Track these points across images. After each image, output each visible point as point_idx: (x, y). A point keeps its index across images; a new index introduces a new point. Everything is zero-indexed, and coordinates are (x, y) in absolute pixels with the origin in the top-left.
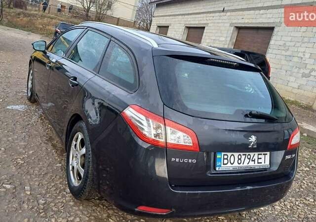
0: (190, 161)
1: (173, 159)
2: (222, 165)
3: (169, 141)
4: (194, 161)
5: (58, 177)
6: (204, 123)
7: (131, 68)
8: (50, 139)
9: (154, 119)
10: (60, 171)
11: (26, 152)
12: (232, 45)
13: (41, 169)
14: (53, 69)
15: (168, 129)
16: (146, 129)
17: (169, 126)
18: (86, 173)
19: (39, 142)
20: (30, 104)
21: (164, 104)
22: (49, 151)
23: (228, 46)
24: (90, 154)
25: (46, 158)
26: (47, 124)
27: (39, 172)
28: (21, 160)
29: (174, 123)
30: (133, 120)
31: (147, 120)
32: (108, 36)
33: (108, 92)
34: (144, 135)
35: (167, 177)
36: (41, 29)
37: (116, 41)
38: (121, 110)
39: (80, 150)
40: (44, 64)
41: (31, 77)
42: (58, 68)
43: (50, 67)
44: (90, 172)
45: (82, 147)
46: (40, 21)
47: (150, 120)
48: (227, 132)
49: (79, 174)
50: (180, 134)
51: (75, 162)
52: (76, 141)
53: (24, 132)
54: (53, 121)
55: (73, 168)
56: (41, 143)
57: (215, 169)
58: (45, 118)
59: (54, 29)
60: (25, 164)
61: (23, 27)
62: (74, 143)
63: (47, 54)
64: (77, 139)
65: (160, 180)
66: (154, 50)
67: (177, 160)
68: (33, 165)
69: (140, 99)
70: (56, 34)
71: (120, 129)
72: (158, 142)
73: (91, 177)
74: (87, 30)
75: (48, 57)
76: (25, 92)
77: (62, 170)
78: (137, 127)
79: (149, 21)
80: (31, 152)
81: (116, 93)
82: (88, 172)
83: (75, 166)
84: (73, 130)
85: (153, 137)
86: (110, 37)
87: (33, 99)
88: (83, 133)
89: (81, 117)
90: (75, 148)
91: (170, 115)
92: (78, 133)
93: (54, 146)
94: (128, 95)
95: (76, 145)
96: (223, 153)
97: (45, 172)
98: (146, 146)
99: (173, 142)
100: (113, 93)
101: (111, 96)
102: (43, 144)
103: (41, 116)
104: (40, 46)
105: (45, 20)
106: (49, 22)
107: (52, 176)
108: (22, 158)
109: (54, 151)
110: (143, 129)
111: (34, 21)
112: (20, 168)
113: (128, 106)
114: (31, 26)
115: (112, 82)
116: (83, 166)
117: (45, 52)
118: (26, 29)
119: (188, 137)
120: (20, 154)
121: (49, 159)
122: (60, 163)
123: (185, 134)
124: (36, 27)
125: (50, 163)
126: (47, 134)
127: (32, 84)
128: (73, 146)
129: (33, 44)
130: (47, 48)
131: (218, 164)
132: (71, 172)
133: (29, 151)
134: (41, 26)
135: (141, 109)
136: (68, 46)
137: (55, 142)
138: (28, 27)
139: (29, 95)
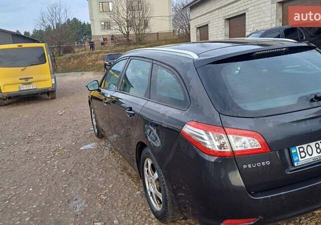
0: (263, 163)
1: (245, 166)
2: (300, 160)
3: (235, 149)
4: (268, 163)
5: (140, 205)
6: (267, 121)
7: (179, 85)
8: (125, 169)
9: (214, 131)
10: (141, 198)
11: (106, 187)
12: (280, 22)
13: (123, 200)
14: (109, 104)
15: (231, 137)
16: (208, 142)
17: (231, 134)
18: (164, 196)
19: (115, 174)
20: (99, 140)
21: (219, 113)
22: (126, 181)
23: (276, 25)
24: (162, 178)
25: (125, 189)
26: (119, 155)
27: (122, 203)
28: (104, 196)
29: (235, 130)
30: (193, 137)
31: (206, 133)
32: (149, 60)
33: (163, 114)
34: (208, 149)
35: (244, 185)
36: (92, 66)
37: (158, 63)
38: (180, 128)
39: (153, 175)
40: (101, 100)
41: (93, 115)
42: (114, 102)
43: (107, 103)
44: (167, 195)
45: (154, 172)
46: (89, 59)
47: (210, 133)
48: (295, 124)
49: (158, 198)
50: (244, 139)
51: (152, 188)
52: (147, 167)
53: (100, 168)
54: (122, 151)
55: (151, 193)
56: (117, 176)
57: (293, 165)
58: (115, 149)
59: (103, 62)
60: (109, 199)
61: (76, 69)
62: (146, 169)
63: (102, 92)
64: (147, 165)
65: (237, 190)
66: (195, 62)
67: (250, 166)
68: (115, 198)
69: (195, 115)
70: (106, 67)
71: (184, 148)
72: (224, 152)
73: (169, 200)
74: (129, 60)
75: (103, 94)
76: (92, 130)
77: (142, 197)
78: (199, 143)
79: (187, 26)
80: (111, 186)
81: (170, 113)
82: (166, 196)
83: (153, 191)
84: (142, 158)
85: (218, 149)
86: (151, 61)
87: (100, 135)
88: (151, 159)
89: (145, 144)
90: (148, 174)
91: (229, 123)
92: (147, 159)
93: (129, 175)
94: (182, 113)
95: (148, 171)
96: (297, 147)
97: (128, 202)
98: (213, 159)
99: (239, 149)
100: (168, 115)
101: (167, 118)
102: (119, 175)
103: (111, 149)
104: (93, 85)
105: (93, 57)
106: (97, 57)
107: (135, 205)
108: (104, 193)
109: (130, 180)
110: (205, 143)
111: (84, 61)
112: (105, 204)
113: (186, 123)
114: (82, 66)
115: (164, 104)
116: (160, 191)
117: (99, 91)
118: (79, 70)
119: (254, 140)
120: (102, 189)
121: (128, 189)
122: (139, 190)
123: (249, 138)
124: (87, 66)
125: (130, 192)
126: (121, 165)
127: (96, 121)
128: (146, 173)
129: (87, 87)
130: (100, 86)
131: (295, 159)
132: (151, 198)
133: (109, 185)
134: (91, 64)
135: (198, 124)
136: (118, 77)
137: (130, 171)
138: (80, 67)
139: (96, 132)
